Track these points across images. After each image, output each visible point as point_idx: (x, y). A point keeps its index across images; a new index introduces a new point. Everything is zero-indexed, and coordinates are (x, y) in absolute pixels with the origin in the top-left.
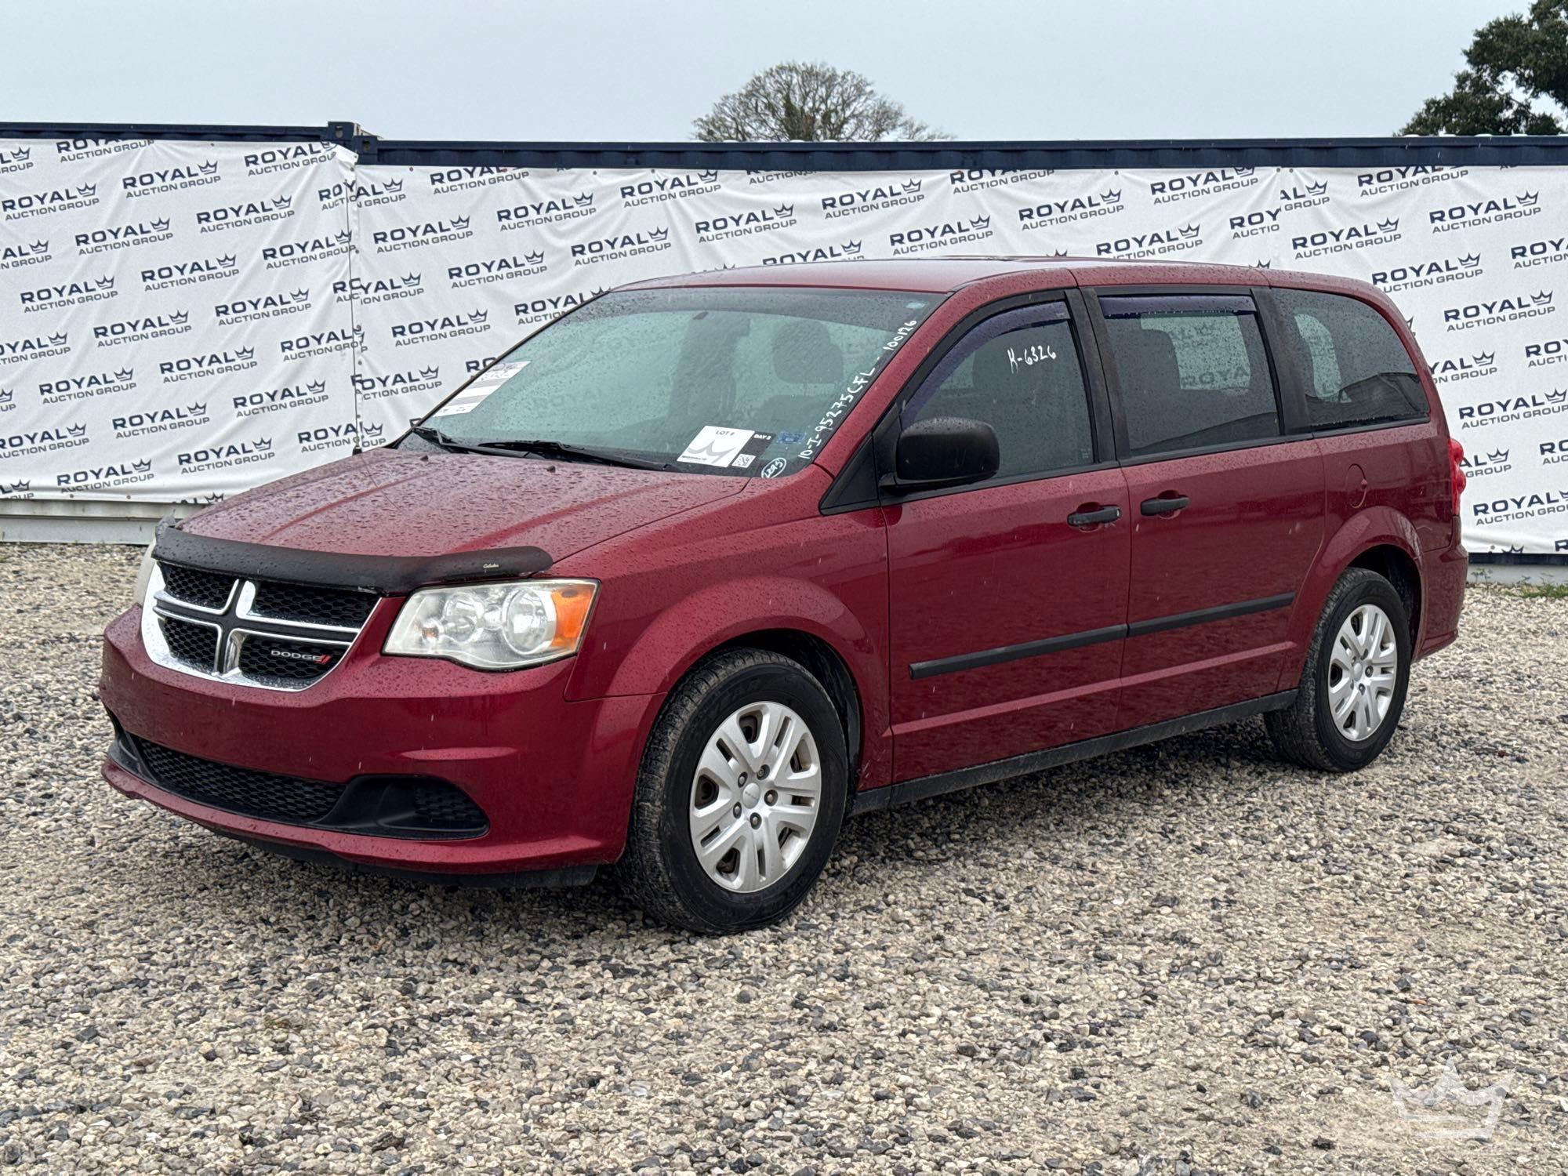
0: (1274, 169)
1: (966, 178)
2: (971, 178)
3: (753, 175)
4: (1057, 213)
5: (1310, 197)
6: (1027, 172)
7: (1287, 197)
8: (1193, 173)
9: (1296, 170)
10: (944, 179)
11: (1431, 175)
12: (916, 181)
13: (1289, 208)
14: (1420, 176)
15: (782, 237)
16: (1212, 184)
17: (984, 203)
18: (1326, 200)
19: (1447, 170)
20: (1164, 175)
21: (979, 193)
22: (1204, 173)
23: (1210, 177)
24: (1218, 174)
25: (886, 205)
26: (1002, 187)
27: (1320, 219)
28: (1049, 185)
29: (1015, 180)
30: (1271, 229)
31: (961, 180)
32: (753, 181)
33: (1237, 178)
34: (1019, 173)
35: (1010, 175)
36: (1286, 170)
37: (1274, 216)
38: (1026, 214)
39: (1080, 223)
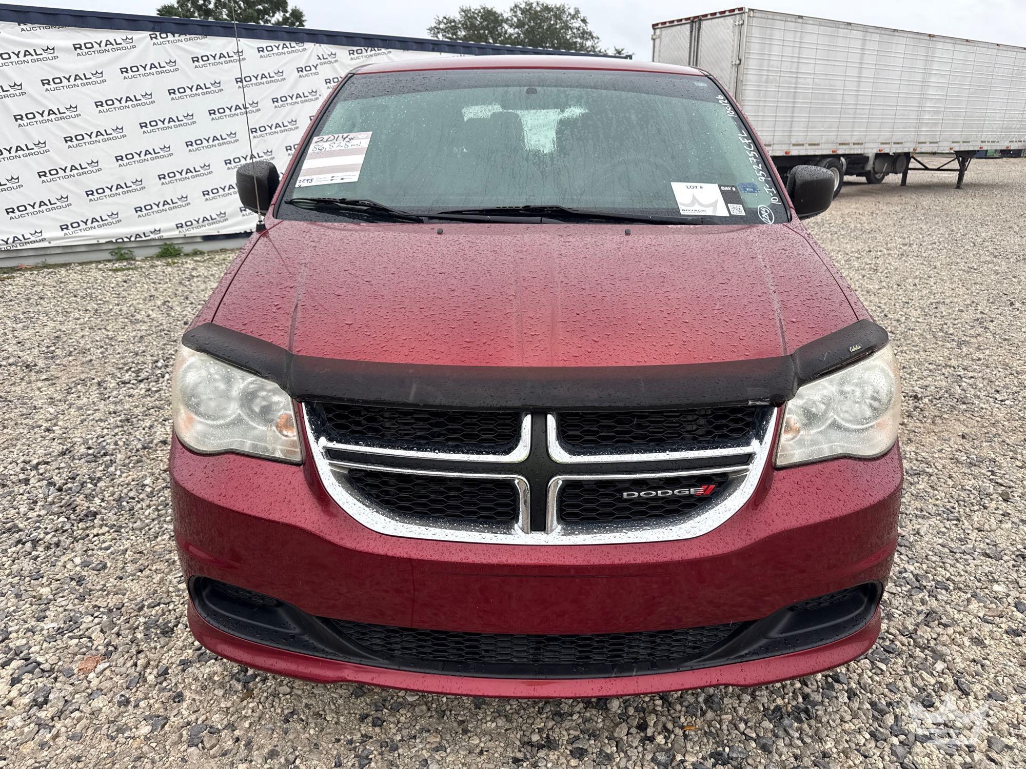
0: (313, 44)
1: (159, 37)
2: (161, 38)
3: (22, 26)
4: (212, 60)
5: (330, 59)
6: (193, 36)
7: (320, 58)
8: (276, 43)
9: (322, 45)
10: (146, 37)
11: (378, 52)
12: (130, 37)
13: (321, 64)
14: (373, 52)
15: (50, 66)
16: (286, 50)
17: (171, 51)
18: (336, 61)
19: (383, 50)
20: (264, 43)
21: (167, 46)
22: (281, 43)
23: (284, 46)
24: (287, 43)
25: (114, 50)
26: (180, 44)
27: (335, 70)
28: (205, 44)
29: (186, 40)
30: (315, 74)
31: (156, 38)
32: (23, 30)
33: (297, 48)
34: (188, 36)
35: (183, 37)
36: (318, 45)
37: (316, 68)
38: (195, 60)
39: (225, 66)
